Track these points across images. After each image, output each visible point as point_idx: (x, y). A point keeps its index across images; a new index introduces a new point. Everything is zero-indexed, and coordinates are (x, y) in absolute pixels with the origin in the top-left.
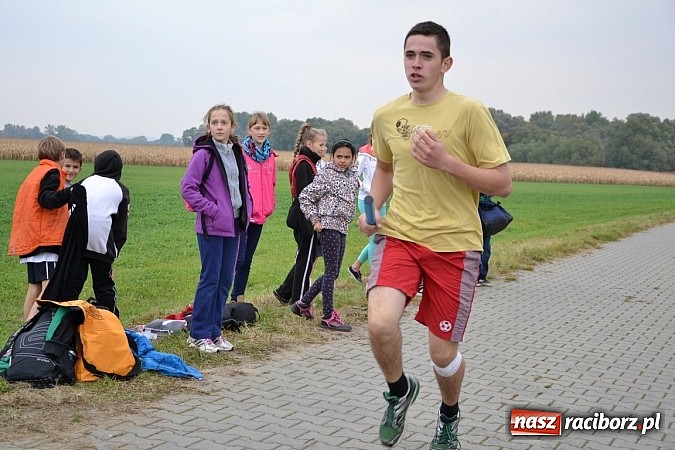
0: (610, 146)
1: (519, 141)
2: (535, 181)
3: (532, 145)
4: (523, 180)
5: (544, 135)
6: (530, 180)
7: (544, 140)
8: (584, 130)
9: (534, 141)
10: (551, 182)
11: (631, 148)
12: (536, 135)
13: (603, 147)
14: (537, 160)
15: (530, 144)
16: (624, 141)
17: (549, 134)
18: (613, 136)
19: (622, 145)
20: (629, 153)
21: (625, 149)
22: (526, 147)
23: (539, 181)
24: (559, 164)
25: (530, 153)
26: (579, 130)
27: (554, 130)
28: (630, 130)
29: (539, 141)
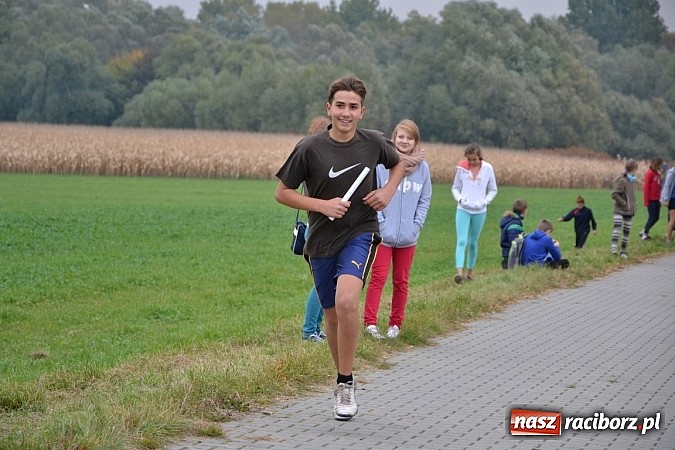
0: (401, 84)
1: (174, 71)
2: (215, 176)
3: (207, 81)
4: (183, 175)
5: (235, 57)
6: (200, 174)
7: (238, 69)
8: (335, 43)
9: (210, 71)
10: (256, 177)
11: (454, 88)
12: (219, 56)
13: (385, 88)
14: (220, 121)
15: (205, 81)
16: (437, 72)
17: (249, 52)
18: (408, 58)
19: (432, 81)
20: (449, 102)
21: (437, 91)
22: (191, 88)
23: (227, 177)
24: (275, 132)
25: (200, 104)
26: (324, 44)
27: (260, 42)
28: (449, 43)
29: (224, 72)
